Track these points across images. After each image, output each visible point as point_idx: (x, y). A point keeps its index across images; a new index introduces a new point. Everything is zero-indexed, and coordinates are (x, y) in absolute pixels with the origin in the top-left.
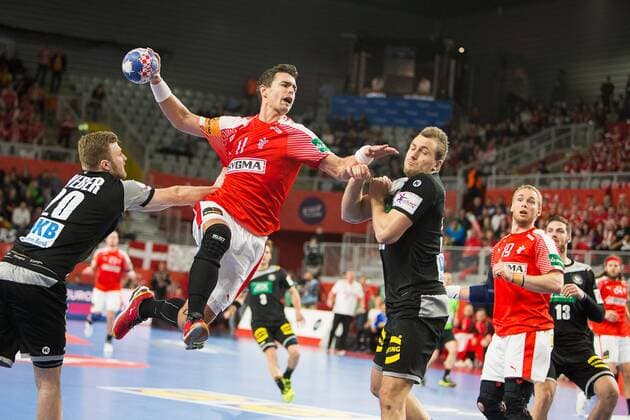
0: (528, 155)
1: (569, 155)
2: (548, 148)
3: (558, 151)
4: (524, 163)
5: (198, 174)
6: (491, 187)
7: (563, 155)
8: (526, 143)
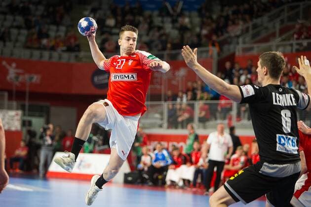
0: (266, 28)
1: (297, 26)
2: (282, 21)
3: (290, 24)
4: (264, 34)
5: (12, 54)
6: (239, 53)
7: (294, 27)
8: (265, 18)
